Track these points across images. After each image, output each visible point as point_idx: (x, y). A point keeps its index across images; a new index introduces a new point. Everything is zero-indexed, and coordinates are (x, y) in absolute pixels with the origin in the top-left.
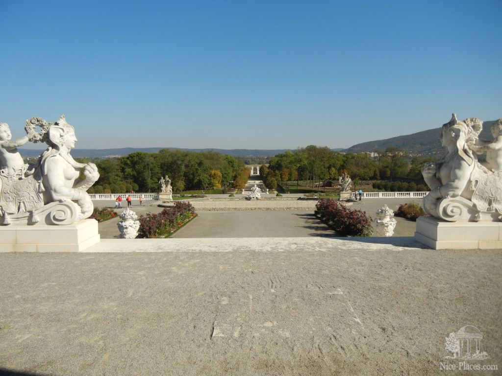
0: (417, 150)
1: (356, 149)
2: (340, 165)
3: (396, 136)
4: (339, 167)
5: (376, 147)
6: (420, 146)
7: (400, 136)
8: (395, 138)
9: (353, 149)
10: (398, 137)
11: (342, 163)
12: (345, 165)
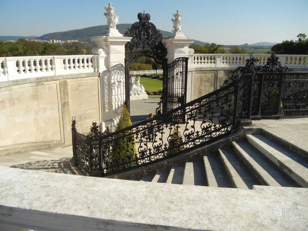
0: (85, 40)
1: (46, 37)
2: (41, 51)
3: (72, 30)
4: (41, 52)
5: (60, 36)
6: (87, 37)
7: (74, 30)
8: (71, 31)
9: (44, 37)
10: (73, 30)
11: (43, 50)
12: (45, 51)
